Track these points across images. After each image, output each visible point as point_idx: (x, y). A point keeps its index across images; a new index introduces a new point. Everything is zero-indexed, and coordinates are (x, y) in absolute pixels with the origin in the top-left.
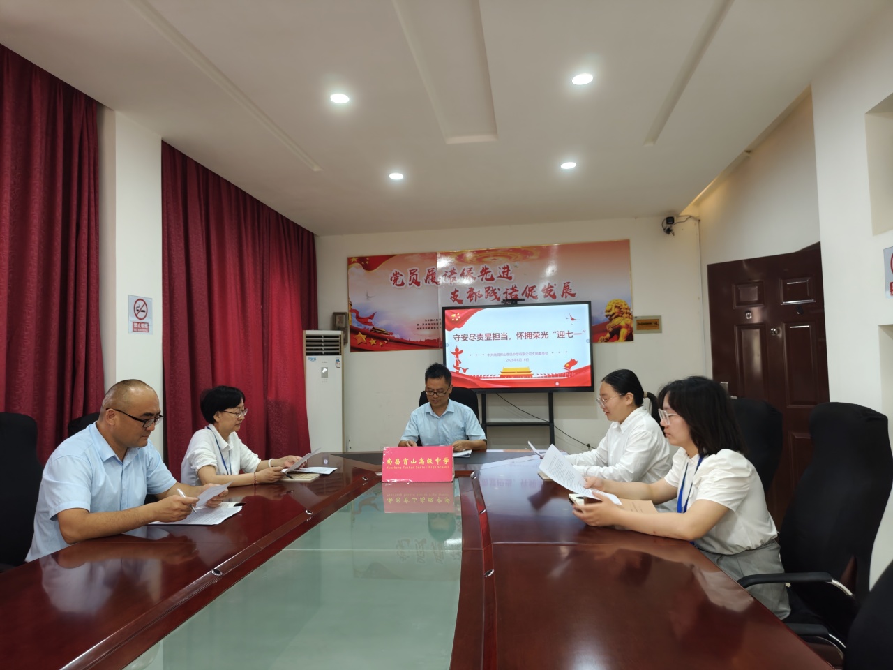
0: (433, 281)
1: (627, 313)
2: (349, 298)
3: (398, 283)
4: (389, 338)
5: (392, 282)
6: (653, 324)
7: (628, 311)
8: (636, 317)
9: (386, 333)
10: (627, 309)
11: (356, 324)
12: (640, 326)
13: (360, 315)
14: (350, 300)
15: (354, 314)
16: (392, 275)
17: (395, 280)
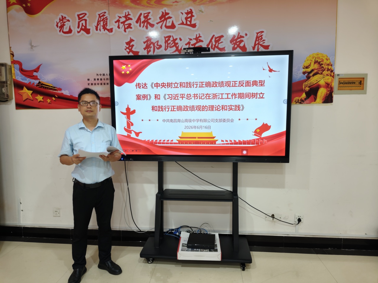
0: (105, 28)
1: (328, 70)
2: (10, 48)
3: (65, 30)
4: (57, 94)
5: (58, 29)
6: (357, 83)
7: (330, 67)
8: (338, 75)
9: (54, 88)
10: (328, 65)
11: (20, 78)
12: (342, 85)
13: (24, 67)
14: (12, 50)
15: (17, 66)
16: (58, 21)
17: (62, 27)
